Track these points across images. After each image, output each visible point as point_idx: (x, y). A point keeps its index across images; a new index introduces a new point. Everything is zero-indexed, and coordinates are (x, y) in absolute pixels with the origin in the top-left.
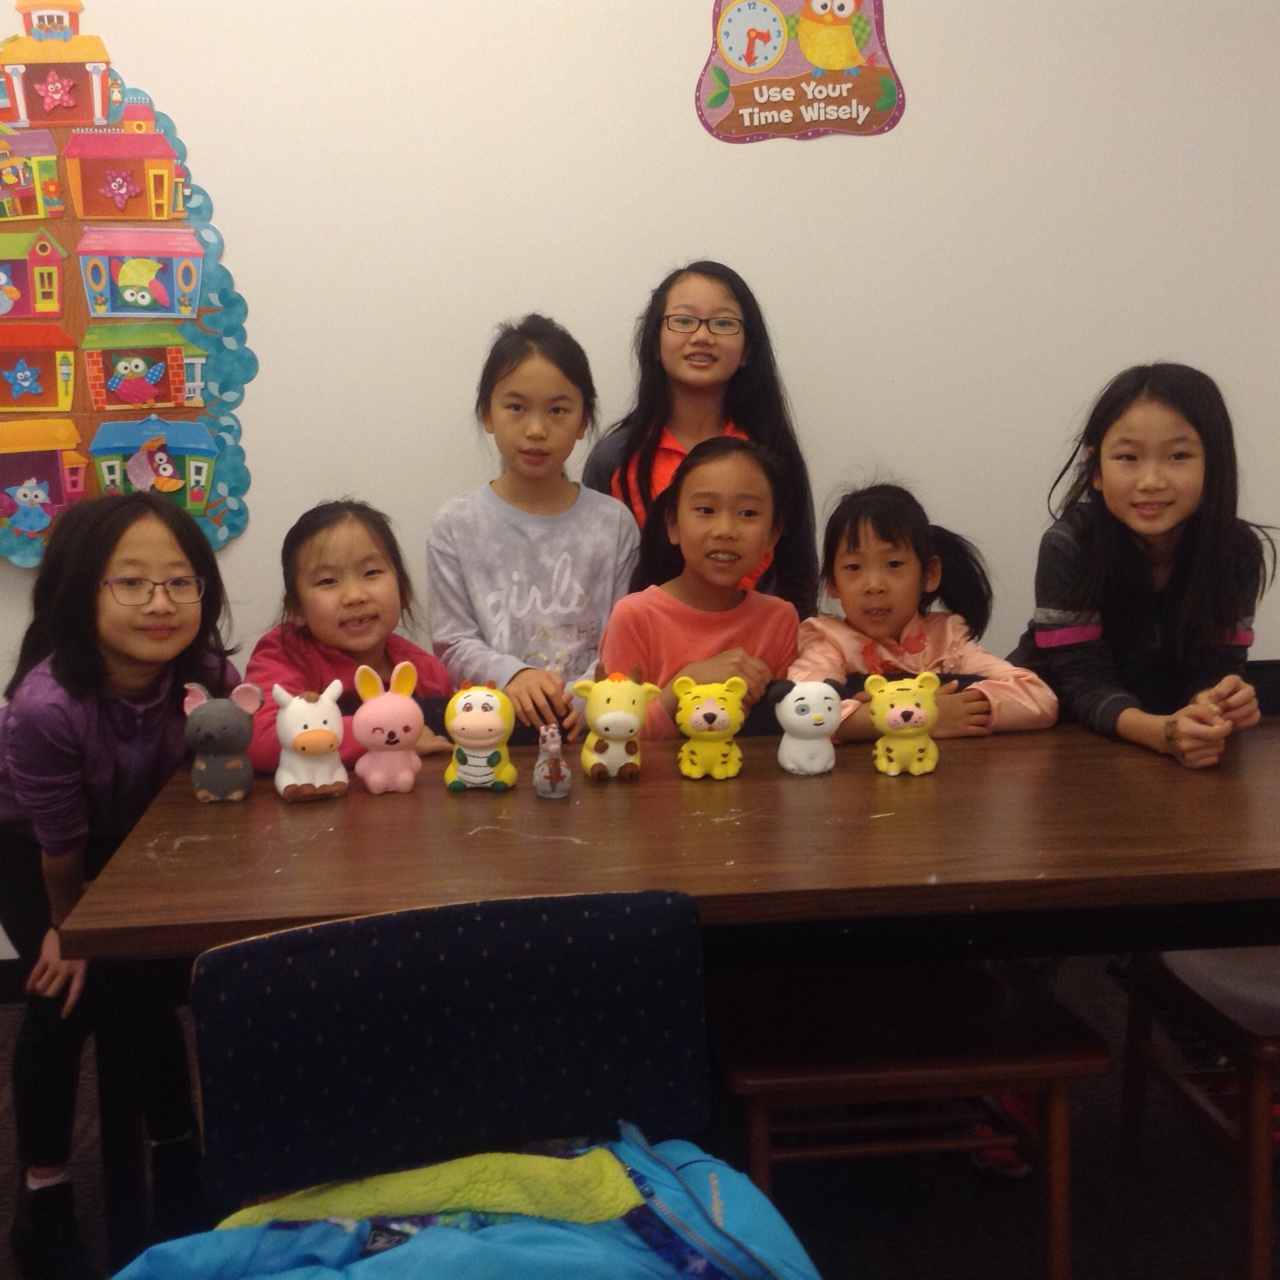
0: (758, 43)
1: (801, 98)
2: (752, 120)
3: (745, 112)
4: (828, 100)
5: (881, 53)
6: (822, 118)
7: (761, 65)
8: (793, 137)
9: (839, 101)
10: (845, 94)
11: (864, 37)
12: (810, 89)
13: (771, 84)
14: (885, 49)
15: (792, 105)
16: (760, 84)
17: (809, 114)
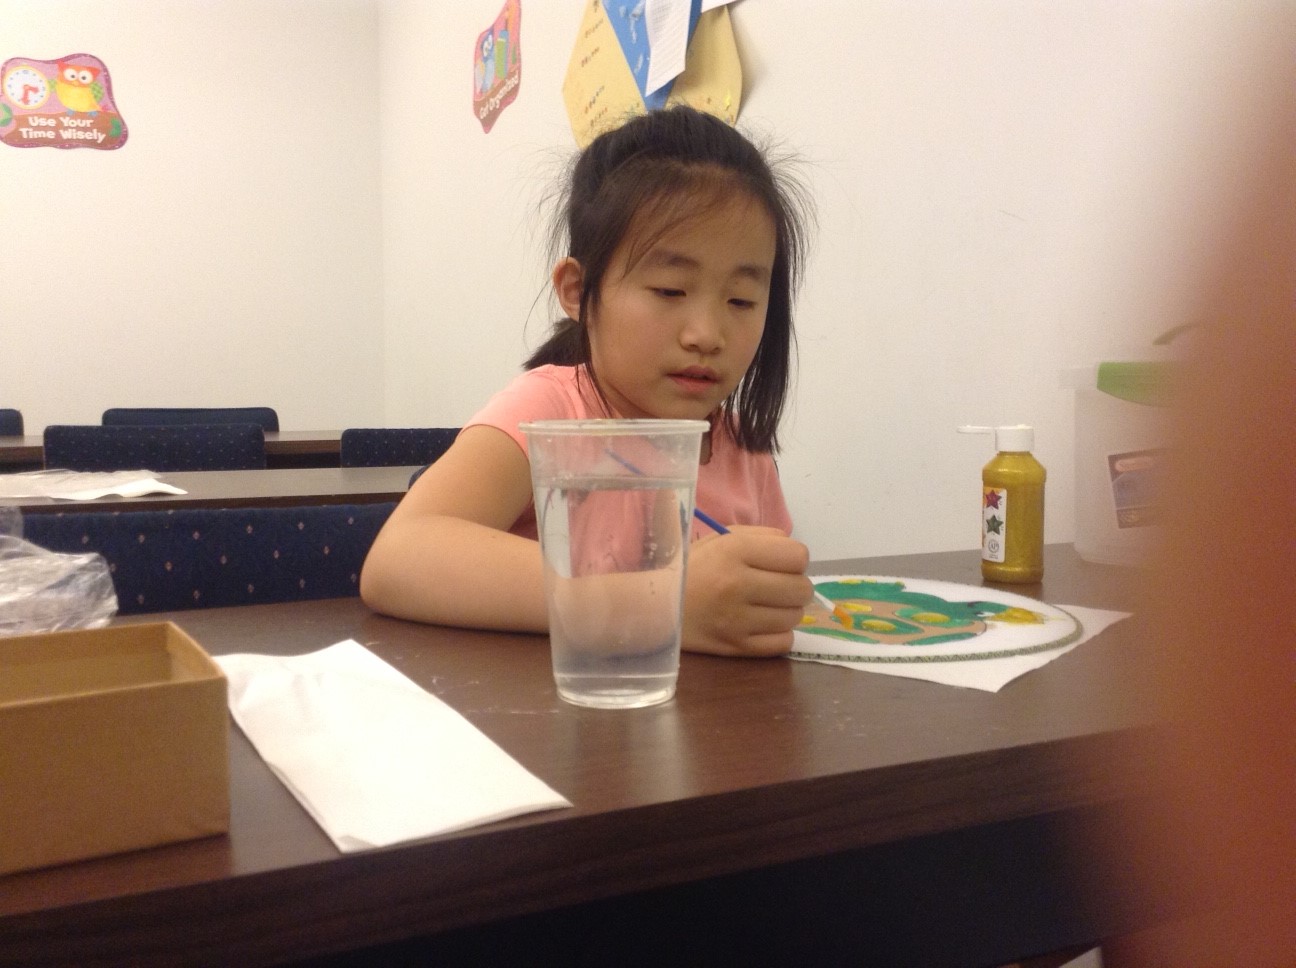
0: (31, 93)
1: (59, 126)
2: (28, 135)
3: (24, 130)
4: (78, 128)
5: (111, 105)
6: (75, 138)
7: (32, 105)
8: (56, 147)
9: (85, 129)
10: (89, 125)
11: (100, 95)
12: (66, 121)
13: (40, 116)
14: (113, 103)
15: (56, 129)
16: (33, 115)
17: (66, 135)
